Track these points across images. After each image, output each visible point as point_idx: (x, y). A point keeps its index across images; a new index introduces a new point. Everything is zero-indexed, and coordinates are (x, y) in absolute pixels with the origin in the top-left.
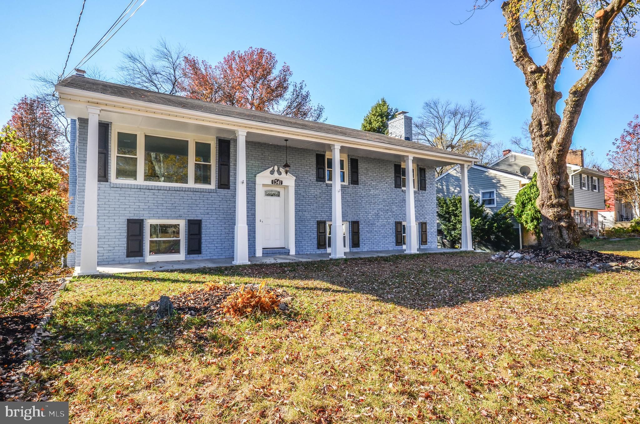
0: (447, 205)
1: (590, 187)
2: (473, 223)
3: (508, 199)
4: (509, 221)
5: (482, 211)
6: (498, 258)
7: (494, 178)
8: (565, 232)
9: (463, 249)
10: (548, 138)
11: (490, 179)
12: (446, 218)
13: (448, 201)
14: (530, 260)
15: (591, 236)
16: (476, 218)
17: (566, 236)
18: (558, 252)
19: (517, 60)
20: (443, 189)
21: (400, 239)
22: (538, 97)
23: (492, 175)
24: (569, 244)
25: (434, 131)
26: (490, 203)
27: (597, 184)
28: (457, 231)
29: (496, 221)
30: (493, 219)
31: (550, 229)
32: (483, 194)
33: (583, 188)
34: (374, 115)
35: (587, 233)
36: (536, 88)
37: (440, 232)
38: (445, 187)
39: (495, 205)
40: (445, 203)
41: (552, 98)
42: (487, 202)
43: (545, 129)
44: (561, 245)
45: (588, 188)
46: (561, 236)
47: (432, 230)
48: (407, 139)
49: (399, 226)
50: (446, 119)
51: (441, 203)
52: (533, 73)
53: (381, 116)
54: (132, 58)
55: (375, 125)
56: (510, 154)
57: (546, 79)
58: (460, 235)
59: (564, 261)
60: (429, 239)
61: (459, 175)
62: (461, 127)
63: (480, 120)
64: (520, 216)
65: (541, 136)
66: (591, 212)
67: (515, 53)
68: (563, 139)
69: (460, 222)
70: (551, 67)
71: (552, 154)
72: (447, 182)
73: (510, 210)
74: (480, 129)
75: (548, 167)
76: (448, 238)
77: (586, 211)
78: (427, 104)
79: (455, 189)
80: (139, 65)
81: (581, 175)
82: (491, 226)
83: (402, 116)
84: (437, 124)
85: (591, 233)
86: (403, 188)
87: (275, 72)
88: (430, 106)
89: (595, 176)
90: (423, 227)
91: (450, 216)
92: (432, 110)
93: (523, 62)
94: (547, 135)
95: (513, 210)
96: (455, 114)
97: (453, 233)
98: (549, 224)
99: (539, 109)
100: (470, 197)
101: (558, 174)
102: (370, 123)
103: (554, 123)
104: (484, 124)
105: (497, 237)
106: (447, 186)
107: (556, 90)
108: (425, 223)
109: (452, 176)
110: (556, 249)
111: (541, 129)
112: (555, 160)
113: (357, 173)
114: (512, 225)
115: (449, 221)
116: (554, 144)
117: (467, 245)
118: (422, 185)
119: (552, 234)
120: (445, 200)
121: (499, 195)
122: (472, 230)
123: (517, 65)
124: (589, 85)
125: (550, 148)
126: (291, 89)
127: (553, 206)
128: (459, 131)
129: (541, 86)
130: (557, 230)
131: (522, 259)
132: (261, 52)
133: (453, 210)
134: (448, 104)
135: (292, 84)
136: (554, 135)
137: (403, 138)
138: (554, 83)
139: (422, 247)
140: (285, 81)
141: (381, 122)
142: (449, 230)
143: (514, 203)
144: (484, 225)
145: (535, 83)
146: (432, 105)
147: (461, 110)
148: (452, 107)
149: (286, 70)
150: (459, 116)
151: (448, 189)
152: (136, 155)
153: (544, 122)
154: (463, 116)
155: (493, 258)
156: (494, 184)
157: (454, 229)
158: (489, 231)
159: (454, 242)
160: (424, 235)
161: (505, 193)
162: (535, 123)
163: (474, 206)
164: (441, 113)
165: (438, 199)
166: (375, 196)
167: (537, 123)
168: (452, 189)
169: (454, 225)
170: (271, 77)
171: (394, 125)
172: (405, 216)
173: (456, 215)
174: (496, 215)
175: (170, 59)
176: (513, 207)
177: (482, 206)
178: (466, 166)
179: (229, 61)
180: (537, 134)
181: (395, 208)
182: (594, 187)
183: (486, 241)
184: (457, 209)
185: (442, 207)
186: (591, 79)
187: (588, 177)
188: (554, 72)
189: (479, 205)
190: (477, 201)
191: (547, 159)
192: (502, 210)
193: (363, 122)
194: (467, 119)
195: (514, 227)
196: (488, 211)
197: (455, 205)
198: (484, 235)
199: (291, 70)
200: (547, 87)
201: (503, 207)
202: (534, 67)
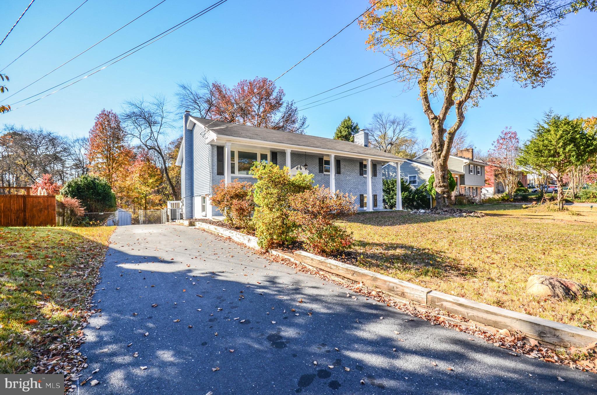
0: (388, 184)
1: (475, 172)
2: (404, 195)
3: (424, 181)
4: (424, 194)
5: (409, 188)
6: (413, 213)
7: (417, 167)
8: (446, 200)
9: (397, 209)
10: (439, 153)
11: (414, 168)
12: (388, 192)
13: (388, 182)
14: (428, 213)
15: (473, 203)
16: (405, 192)
17: (446, 202)
18: (442, 209)
19: (425, 111)
20: (385, 174)
21: (362, 204)
22: (435, 131)
23: (415, 166)
24: (448, 205)
25: (379, 133)
26: (414, 183)
27: (480, 171)
28: (394, 200)
29: (417, 194)
30: (415, 192)
31: (439, 198)
32: (410, 177)
33: (471, 173)
34: (343, 127)
35: (470, 201)
36: (434, 127)
37: (384, 200)
38: (387, 173)
39: (417, 184)
40: (387, 183)
41: (442, 132)
42: (412, 182)
43: (438, 148)
44: (444, 206)
45: (474, 173)
46: (444, 202)
47: (380, 199)
48: (366, 146)
49: (362, 196)
50: (388, 126)
51: (385, 183)
52: (433, 119)
53: (348, 128)
54: (184, 88)
55: (344, 133)
56: (427, 152)
57: (439, 123)
58: (396, 202)
59: (443, 213)
60: (378, 204)
61: (395, 165)
62: (397, 131)
63: (410, 127)
64: (431, 191)
65: (436, 151)
66: (476, 188)
67: (424, 107)
68: (445, 154)
69: (396, 194)
70: (441, 116)
71: (441, 161)
72: (388, 169)
73: (425, 187)
74: (410, 133)
75: (439, 167)
76: (388, 204)
77: (473, 188)
78: (375, 116)
79: (393, 174)
80: (188, 92)
81: (469, 165)
82: (414, 197)
83: (363, 132)
84: (381, 129)
85: (473, 201)
86: (364, 176)
87: (274, 95)
88: (378, 117)
89: (479, 165)
90: (375, 197)
91: (390, 191)
92: (378, 120)
93: (428, 113)
94: (439, 151)
95: (427, 187)
96: (393, 122)
97: (391, 201)
98: (439, 196)
99: (435, 138)
100: (402, 179)
101: (444, 171)
102: (341, 132)
103: (442, 145)
104: (412, 130)
105: (417, 203)
106: (388, 172)
107: (444, 127)
108: (376, 195)
109: (391, 166)
110: (441, 208)
111: (436, 148)
112: (442, 164)
113: (340, 167)
114: (426, 196)
115: (389, 194)
116: (441, 156)
117: (399, 207)
118: (374, 174)
119: (440, 200)
120: (387, 181)
121: (419, 178)
122: (402, 199)
123: (425, 114)
124: (456, 131)
125: (440, 157)
126: (285, 105)
127: (441, 187)
128: (396, 133)
129: (436, 126)
130: (442, 199)
131: (425, 213)
132: (265, 81)
133: (391, 187)
134: (389, 115)
135: (286, 102)
136: (442, 151)
137: (363, 145)
138: (443, 124)
139: (374, 208)
140: (280, 100)
141: (348, 132)
142: (389, 199)
143: (427, 183)
144: (410, 196)
145: (433, 124)
146: (379, 116)
147: (398, 120)
148: (392, 118)
149: (281, 92)
150: (396, 124)
151: (389, 174)
152: (234, 161)
153: (437, 145)
154: (398, 124)
155: (411, 213)
156: (415, 171)
157: (392, 199)
158: (413, 200)
159: (392, 206)
160: (375, 202)
161: (423, 177)
162: (433, 145)
163: (404, 185)
164: (384, 121)
165: (383, 180)
166: (349, 180)
167: (434, 145)
168: (390, 173)
169: (392, 196)
170: (271, 98)
171: (358, 137)
172: (366, 191)
173: (393, 190)
174: (417, 190)
175: (209, 88)
176: (427, 185)
177: (409, 185)
178: (399, 164)
179: (242, 84)
180: (434, 150)
181: (360, 187)
182: (478, 173)
183: (411, 206)
184: (394, 186)
185: (385, 185)
186: (456, 128)
187: (474, 166)
188: (442, 119)
189: (407, 184)
190: (406, 182)
191: (439, 163)
192: (420, 187)
193: (335, 131)
194: (401, 126)
195: (428, 197)
196: (413, 188)
197: (393, 184)
198: (410, 202)
199: (284, 92)
200: (439, 127)
201: (421, 185)
202: (433, 116)
